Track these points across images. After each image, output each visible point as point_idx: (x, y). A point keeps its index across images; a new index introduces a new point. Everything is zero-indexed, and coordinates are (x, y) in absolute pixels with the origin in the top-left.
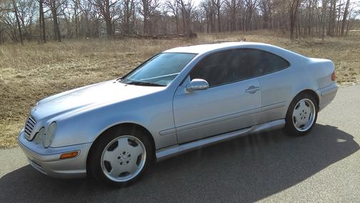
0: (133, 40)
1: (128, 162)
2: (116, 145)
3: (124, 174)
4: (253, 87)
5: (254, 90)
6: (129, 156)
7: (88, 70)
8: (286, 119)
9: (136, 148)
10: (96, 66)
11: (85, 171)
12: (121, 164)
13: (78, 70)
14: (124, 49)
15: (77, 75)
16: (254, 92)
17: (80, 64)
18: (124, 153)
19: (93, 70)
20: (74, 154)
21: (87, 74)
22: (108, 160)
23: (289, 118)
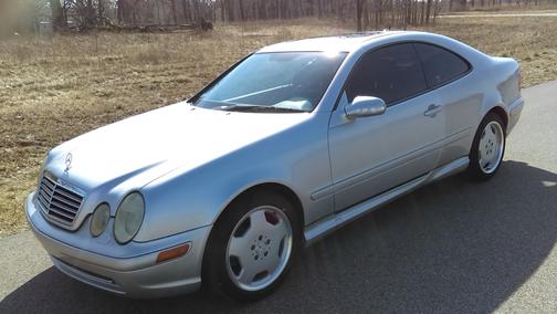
0: (107, 36)
1: (266, 254)
2: (247, 224)
3: (260, 276)
4: (432, 107)
5: (434, 111)
6: (268, 242)
7: (50, 88)
8: (470, 156)
9: (277, 226)
10: (61, 81)
11: (199, 280)
12: (256, 258)
13: (32, 89)
14: (96, 51)
15: (33, 98)
16: (433, 116)
17: (30, 79)
18: (260, 238)
19: (59, 88)
20: (181, 251)
21: (51, 95)
22: (235, 254)
23: (474, 153)
